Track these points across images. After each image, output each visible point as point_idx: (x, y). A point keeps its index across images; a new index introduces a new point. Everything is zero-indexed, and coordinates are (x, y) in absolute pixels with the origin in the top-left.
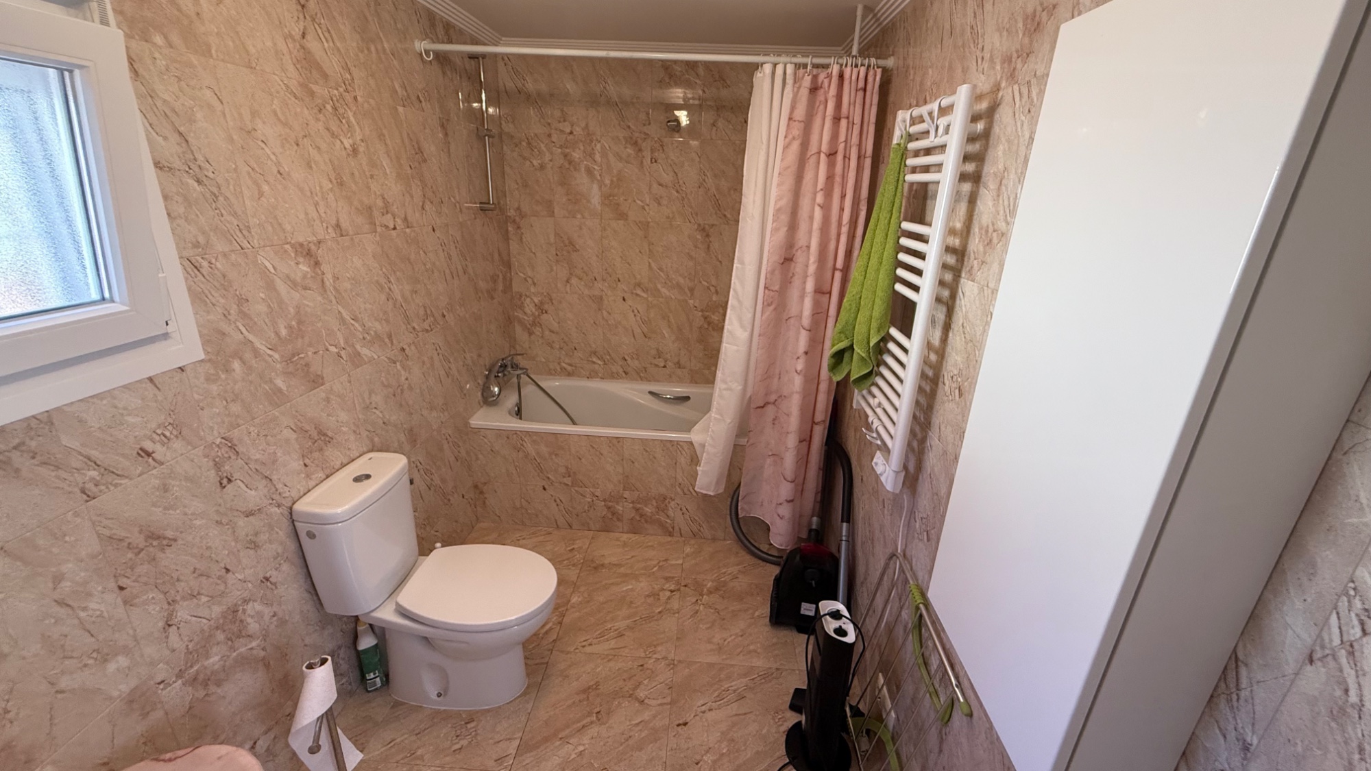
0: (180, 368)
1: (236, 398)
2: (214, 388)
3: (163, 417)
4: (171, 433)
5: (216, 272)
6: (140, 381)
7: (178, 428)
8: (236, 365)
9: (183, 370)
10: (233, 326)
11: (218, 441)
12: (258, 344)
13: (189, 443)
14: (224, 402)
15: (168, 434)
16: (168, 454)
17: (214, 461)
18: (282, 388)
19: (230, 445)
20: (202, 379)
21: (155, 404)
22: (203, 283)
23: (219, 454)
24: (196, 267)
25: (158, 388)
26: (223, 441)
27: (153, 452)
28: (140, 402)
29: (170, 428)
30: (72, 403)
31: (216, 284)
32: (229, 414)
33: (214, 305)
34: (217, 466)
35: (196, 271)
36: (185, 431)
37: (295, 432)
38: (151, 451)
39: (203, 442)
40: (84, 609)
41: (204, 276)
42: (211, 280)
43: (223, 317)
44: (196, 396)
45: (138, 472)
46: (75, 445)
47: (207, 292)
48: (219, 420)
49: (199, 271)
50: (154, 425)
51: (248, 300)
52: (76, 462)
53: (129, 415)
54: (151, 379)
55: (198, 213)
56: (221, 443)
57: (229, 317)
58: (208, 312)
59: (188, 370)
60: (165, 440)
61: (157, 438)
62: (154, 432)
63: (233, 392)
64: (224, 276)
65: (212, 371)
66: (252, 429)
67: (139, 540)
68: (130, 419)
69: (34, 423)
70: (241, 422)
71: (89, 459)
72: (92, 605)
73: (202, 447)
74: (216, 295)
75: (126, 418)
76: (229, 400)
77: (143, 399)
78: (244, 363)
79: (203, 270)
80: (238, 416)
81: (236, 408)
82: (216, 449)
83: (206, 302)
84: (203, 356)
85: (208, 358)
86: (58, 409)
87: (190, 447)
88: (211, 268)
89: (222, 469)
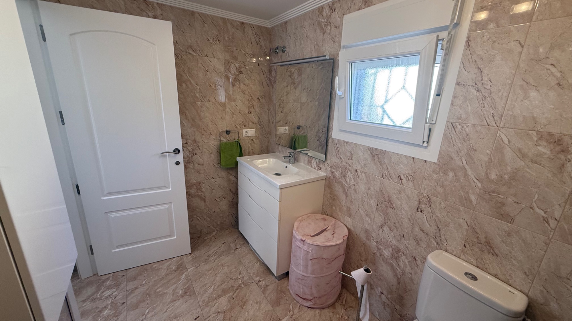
0: (425, 161)
1: (442, 186)
2: (435, 176)
3: (411, 172)
4: (410, 179)
5: (464, 132)
6: (410, 157)
7: (414, 179)
8: (451, 174)
9: (426, 162)
10: (459, 158)
11: (425, 195)
12: (470, 172)
13: (414, 186)
14: (436, 184)
15: (409, 178)
16: (406, 184)
17: (420, 200)
18: (473, 201)
19: (429, 200)
20: (431, 170)
21: (410, 167)
22: (453, 134)
23: (423, 199)
24: (454, 127)
25: (414, 162)
26: (427, 196)
27: (402, 180)
28: (407, 163)
29: (411, 177)
30: (391, 152)
31: (460, 137)
32: (436, 189)
33: (454, 145)
34: (420, 202)
35: (453, 128)
36: (415, 181)
37: (468, 226)
38: (402, 178)
39: (419, 190)
40: (370, 200)
41: (456, 132)
42: (459, 135)
43: (456, 152)
44: (425, 174)
45: (396, 181)
46: (387, 163)
47: (453, 139)
48: (430, 188)
49: (454, 129)
50: (407, 172)
51: (476, 150)
52: (385, 167)
53: (402, 164)
54: (413, 158)
55: (469, 104)
56: (425, 196)
57: (459, 153)
58: (449, 147)
59: (428, 163)
60: (408, 180)
61: (406, 177)
62: (406, 174)
63: (442, 183)
64: (467, 135)
65: (438, 169)
66: (442, 203)
67: (387, 199)
68: (402, 166)
69: (382, 152)
70: (439, 196)
71: (387, 168)
72: (371, 201)
73: (418, 192)
74: (457, 141)
75: (401, 165)
76: (438, 185)
77: (408, 162)
78: (456, 176)
79: (457, 130)
80: (439, 193)
81: (439, 189)
82: (422, 197)
83: (450, 142)
84: (436, 162)
85: (438, 163)
86: (388, 151)
87: (414, 188)
88: (462, 129)
89: (421, 205)
